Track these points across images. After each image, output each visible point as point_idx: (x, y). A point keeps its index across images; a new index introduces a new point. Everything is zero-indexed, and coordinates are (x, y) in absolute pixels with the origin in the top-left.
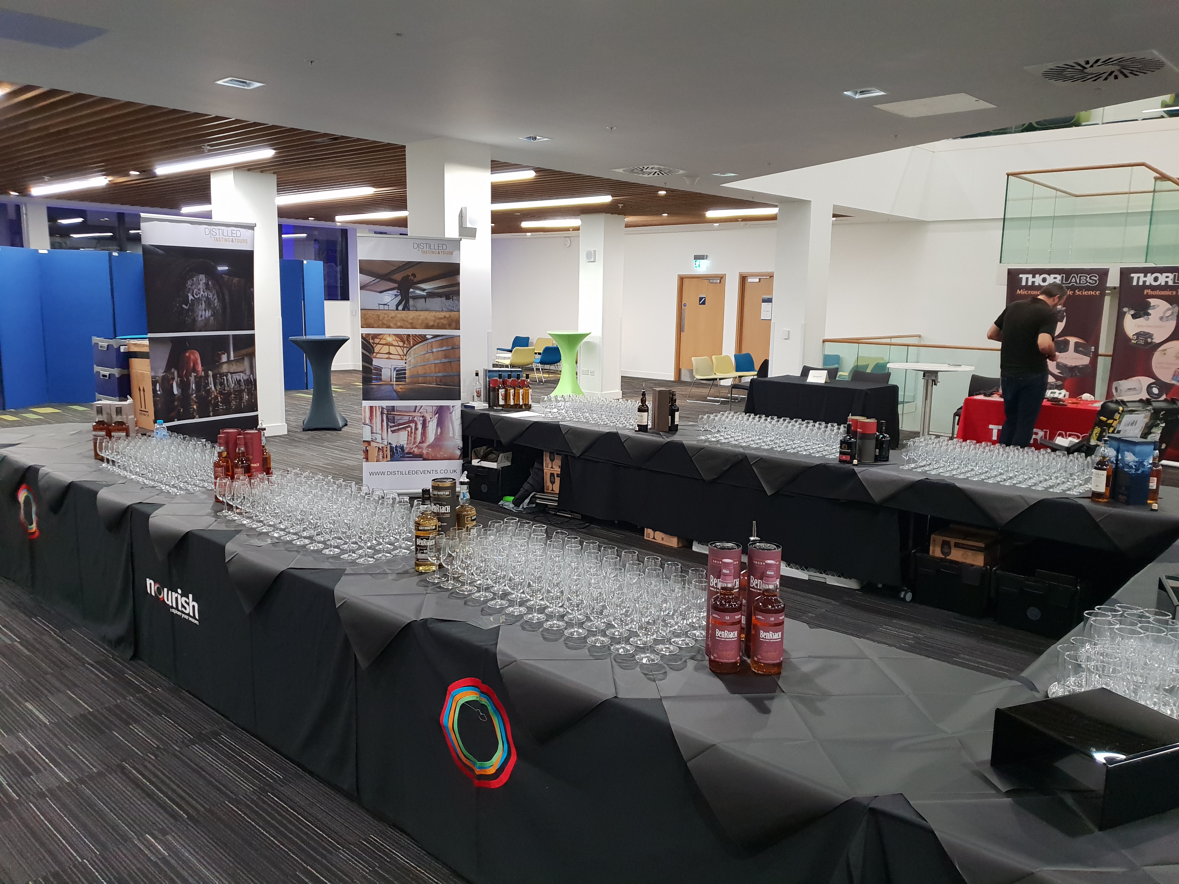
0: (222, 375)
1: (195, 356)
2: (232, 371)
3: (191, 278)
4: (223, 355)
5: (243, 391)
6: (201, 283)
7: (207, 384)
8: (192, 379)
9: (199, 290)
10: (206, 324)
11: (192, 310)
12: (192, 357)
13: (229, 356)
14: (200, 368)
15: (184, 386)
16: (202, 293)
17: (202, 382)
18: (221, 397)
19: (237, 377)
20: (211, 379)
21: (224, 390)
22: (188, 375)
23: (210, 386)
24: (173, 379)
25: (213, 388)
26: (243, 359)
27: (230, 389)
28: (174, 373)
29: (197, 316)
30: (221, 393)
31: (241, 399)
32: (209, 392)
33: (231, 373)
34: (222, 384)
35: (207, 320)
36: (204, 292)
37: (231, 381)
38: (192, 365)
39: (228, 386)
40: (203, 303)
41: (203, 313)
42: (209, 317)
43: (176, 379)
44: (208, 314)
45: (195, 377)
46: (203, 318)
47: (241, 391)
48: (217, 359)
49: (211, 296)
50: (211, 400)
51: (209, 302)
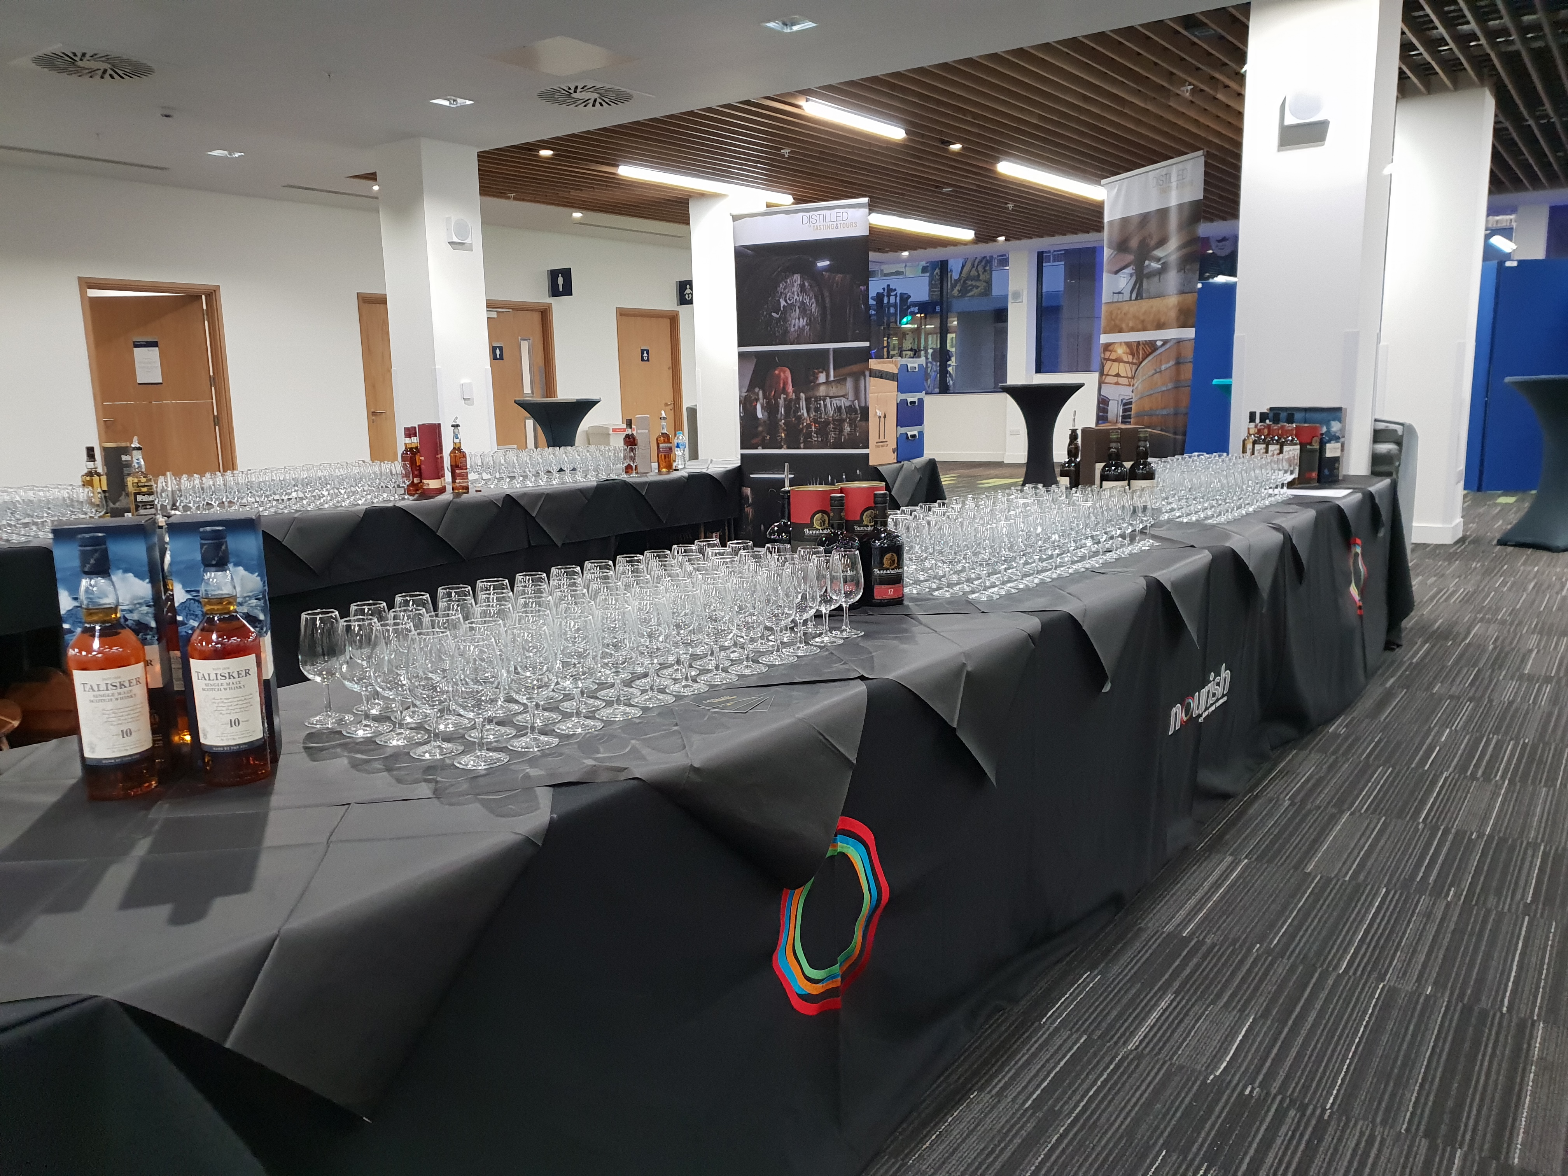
0: (818, 399)
1: (786, 375)
2: (831, 395)
3: (784, 279)
4: (821, 375)
5: (844, 421)
6: (795, 285)
9: (793, 293)
10: (799, 335)
11: (784, 319)
13: (828, 376)
14: (790, 389)
16: (796, 297)
18: (815, 427)
19: (837, 402)
21: (821, 417)
22: (778, 397)
24: (757, 400)
26: (845, 379)
27: (828, 417)
28: (758, 394)
29: (790, 325)
30: (815, 421)
31: (841, 431)
33: (831, 397)
34: (817, 410)
35: (801, 330)
36: (798, 295)
37: (830, 407)
38: (782, 385)
39: (826, 414)
40: (797, 310)
41: (797, 322)
42: (804, 327)
43: (761, 400)
44: (802, 322)
45: (785, 400)
46: (796, 328)
47: (842, 421)
48: (812, 378)
49: (807, 300)
51: (803, 308)
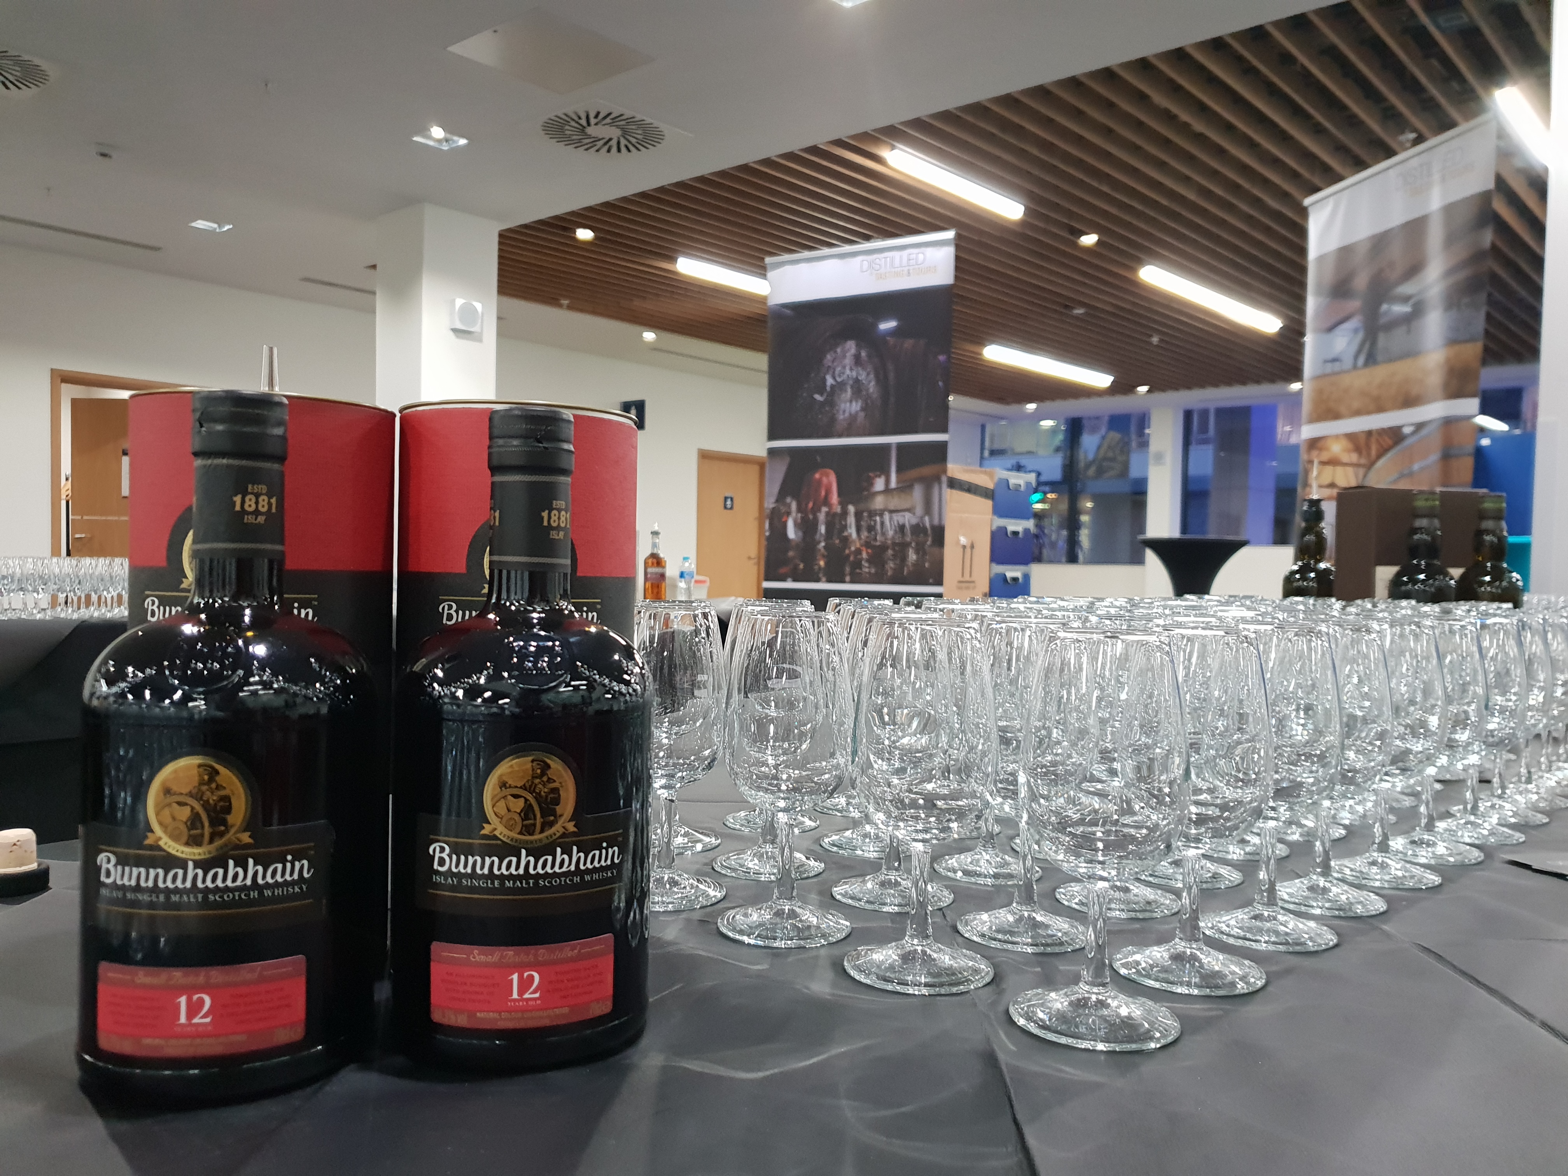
0: (872, 514)
1: (830, 479)
2: (892, 507)
3: (833, 348)
4: (878, 480)
5: (908, 545)
6: (848, 355)
7: (845, 527)
8: (822, 517)
9: (844, 367)
10: (850, 425)
11: (831, 402)
12: (825, 480)
13: (887, 482)
14: (835, 498)
15: (807, 527)
16: (848, 372)
17: (836, 523)
18: (868, 553)
19: (899, 518)
20: (851, 520)
21: (875, 539)
22: (816, 510)
23: (849, 531)
24: (788, 514)
25: (854, 535)
26: (912, 486)
27: (886, 539)
28: (789, 506)
29: (838, 411)
30: (867, 545)
31: (904, 558)
32: (846, 540)
33: (891, 512)
34: (871, 529)
35: (853, 417)
36: (851, 369)
37: (889, 525)
38: (823, 493)
39: (883, 534)
40: (849, 390)
41: (848, 407)
42: (857, 412)
43: (794, 514)
44: (855, 407)
45: (827, 514)
46: (847, 414)
47: (904, 546)
48: (865, 484)
49: (863, 376)
50: (848, 556)
51: (858, 388)
